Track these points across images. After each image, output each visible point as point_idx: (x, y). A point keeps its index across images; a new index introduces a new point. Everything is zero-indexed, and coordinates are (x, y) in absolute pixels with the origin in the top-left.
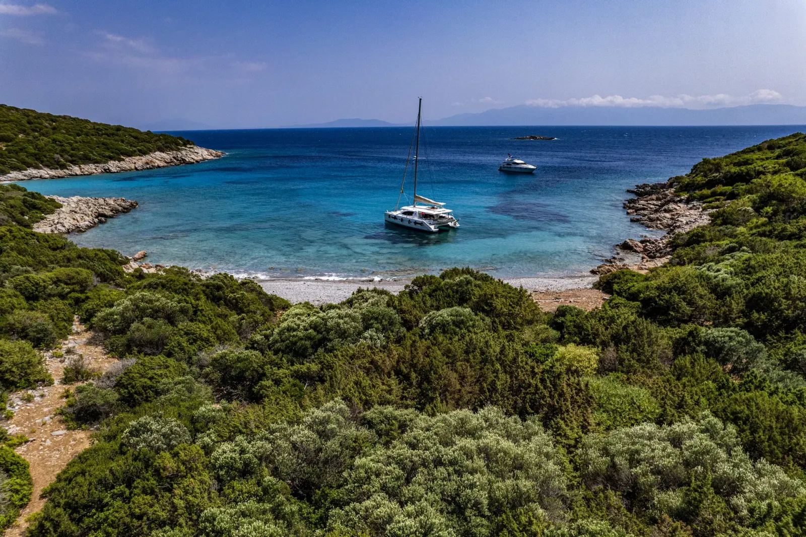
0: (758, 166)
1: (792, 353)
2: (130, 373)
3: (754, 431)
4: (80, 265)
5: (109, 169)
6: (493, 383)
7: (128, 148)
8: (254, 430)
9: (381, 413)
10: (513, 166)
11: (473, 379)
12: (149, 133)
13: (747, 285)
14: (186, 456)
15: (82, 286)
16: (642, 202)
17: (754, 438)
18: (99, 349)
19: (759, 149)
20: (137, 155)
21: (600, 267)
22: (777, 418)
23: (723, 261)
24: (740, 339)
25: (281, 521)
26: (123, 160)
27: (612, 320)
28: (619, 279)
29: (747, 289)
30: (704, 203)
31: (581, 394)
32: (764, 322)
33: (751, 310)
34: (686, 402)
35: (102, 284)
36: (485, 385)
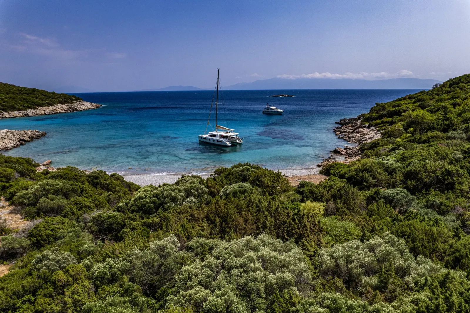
0: (404, 107)
1: (430, 201)
2: (38, 227)
3: (414, 241)
4: (6, 166)
5: (27, 114)
6: (264, 223)
7: (41, 102)
8: (118, 255)
9: (198, 242)
10: (270, 110)
11: (252, 221)
12: (54, 93)
13: (404, 167)
14: (73, 272)
15: (7, 179)
16: (344, 128)
17: (414, 245)
18: (18, 216)
19: (404, 99)
20: (46, 106)
21: (322, 163)
22: (426, 234)
23: (390, 155)
24: (403, 194)
25: (136, 307)
26: (37, 109)
27: (331, 187)
28: (333, 167)
29: (404, 169)
30: (377, 127)
31: (316, 227)
32: (414, 186)
33: (407, 180)
34: (375, 228)
35: (21, 178)
36: (260, 224)
